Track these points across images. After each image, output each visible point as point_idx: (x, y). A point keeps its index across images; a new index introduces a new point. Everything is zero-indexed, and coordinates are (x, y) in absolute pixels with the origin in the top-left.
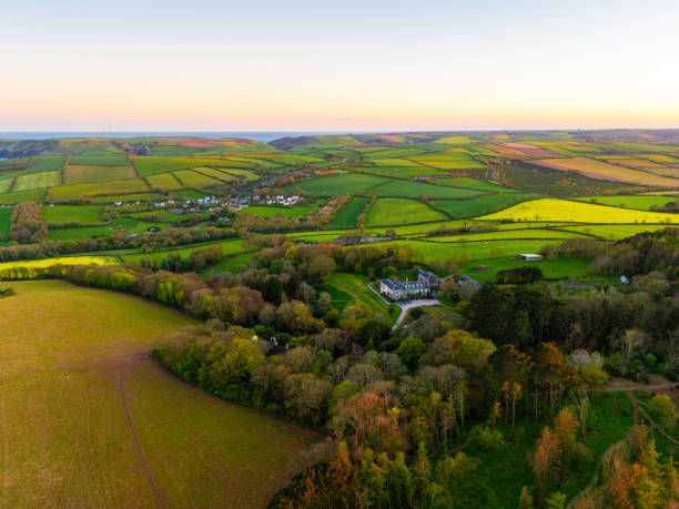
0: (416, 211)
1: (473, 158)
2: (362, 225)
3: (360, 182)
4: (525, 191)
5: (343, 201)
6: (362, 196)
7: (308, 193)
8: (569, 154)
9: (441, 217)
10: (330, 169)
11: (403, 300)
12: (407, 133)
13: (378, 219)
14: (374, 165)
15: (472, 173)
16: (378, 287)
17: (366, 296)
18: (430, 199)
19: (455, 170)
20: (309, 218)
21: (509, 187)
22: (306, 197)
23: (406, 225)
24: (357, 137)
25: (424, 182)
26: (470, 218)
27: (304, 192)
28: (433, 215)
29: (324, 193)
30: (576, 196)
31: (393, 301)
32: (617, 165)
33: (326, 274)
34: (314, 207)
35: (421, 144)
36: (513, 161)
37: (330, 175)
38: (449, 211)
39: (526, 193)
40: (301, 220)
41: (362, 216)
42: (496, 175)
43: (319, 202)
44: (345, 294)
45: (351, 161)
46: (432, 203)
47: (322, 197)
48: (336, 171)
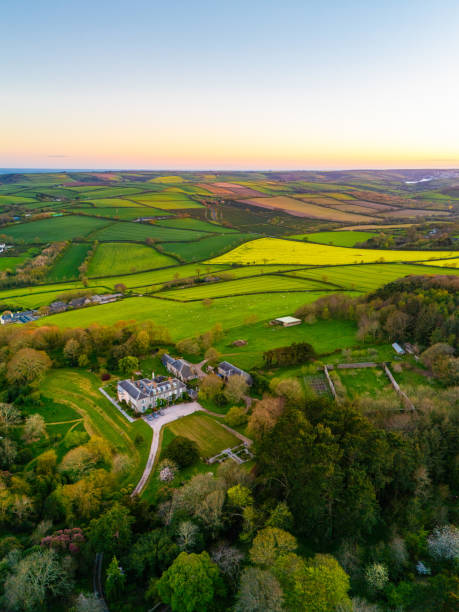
0: (144, 257)
1: (190, 198)
2: (85, 278)
3: (78, 225)
4: (244, 231)
5: (61, 248)
6: (82, 241)
7: (16, 240)
8: (269, 193)
9: (171, 262)
10: (42, 211)
11: (153, 412)
12: (122, 172)
13: (103, 268)
14: (93, 206)
15: (194, 214)
16: (113, 392)
17: (98, 409)
18: (157, 243)
19: (176, 211)
20: (20, 270)
21: (228, 227)
22: (16, 245)
23: (135, 273)
24: (71, 175)
25: (148, 223)
26: (199, 262)
27: (11, 239)
28: (162, 260)
29: (37, 240)
30: (289, 235)
31: (137, 415)
32: (310, 203)
33: (36, 377)
34: (25, 257)
35: (138, 183)
36: (227, 201)
37: (43, 218)
38: (178, 256)
39: (246, 232)
40: (9, 274)
41: (84, 266)
42: (214, 215)
43: (32, 250)
44: (66, 408)
45: (68, 200)
46: (159, 246)
47: (34, 245)
48: (49, 214)
